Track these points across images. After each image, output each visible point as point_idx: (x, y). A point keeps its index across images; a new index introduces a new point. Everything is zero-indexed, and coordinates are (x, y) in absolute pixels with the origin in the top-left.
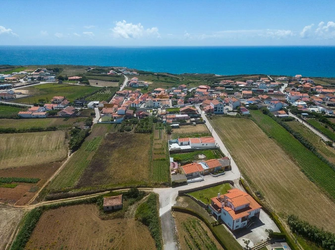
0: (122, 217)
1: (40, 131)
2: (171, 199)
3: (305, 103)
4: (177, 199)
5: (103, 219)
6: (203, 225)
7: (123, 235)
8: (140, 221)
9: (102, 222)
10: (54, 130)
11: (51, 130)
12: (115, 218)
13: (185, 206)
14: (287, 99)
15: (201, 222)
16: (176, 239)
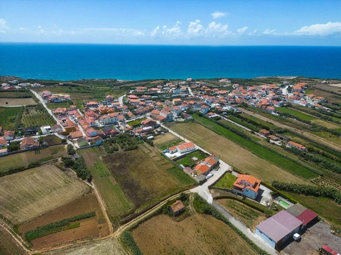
0: (189, 215)
1: (22, 171)
2: (207, 193)
3: (218, 104)
4: (210, 192)
5: (178, 221)
6: (237, 202)
7: (201, 225)
8: (202, 213)
9: (179, 223)
10: (39, 166)
11: (34, 167)
12: (185, 217)
13: (218, 195)
14: (205, 102)
15: (235, 201)
16: (232, 215)
